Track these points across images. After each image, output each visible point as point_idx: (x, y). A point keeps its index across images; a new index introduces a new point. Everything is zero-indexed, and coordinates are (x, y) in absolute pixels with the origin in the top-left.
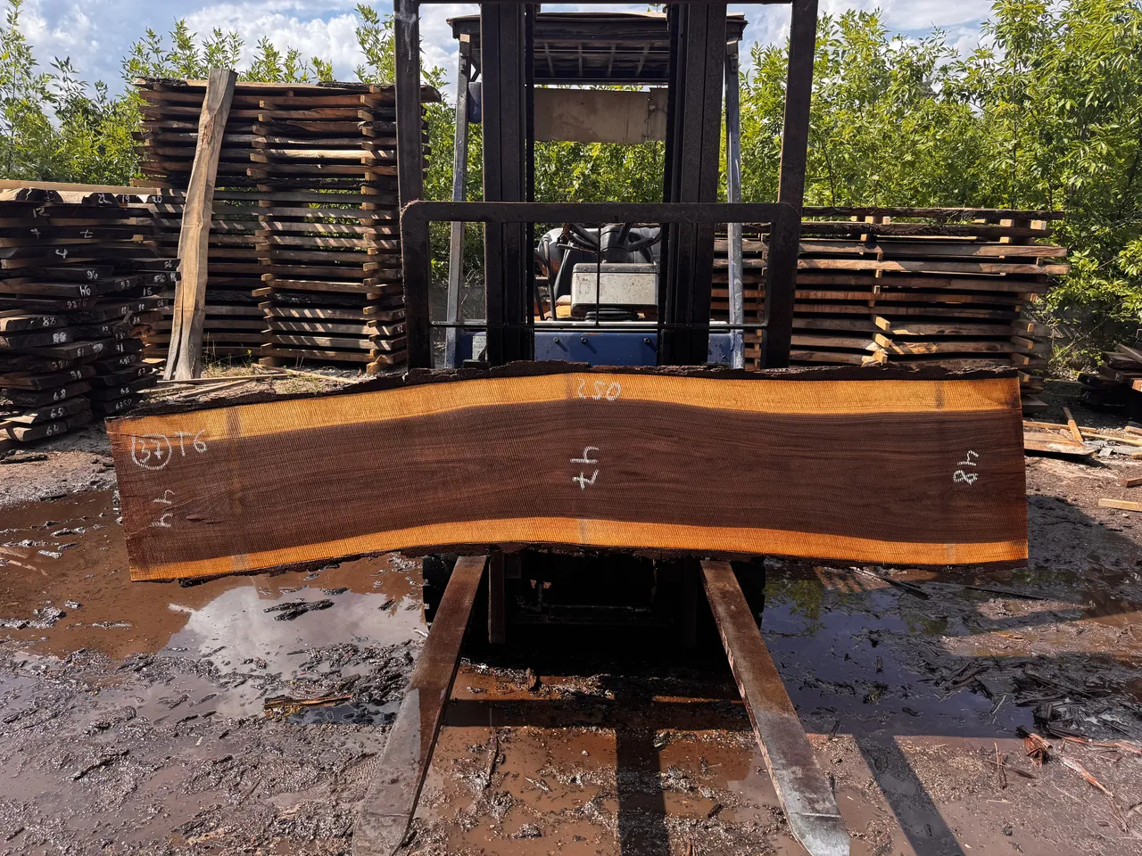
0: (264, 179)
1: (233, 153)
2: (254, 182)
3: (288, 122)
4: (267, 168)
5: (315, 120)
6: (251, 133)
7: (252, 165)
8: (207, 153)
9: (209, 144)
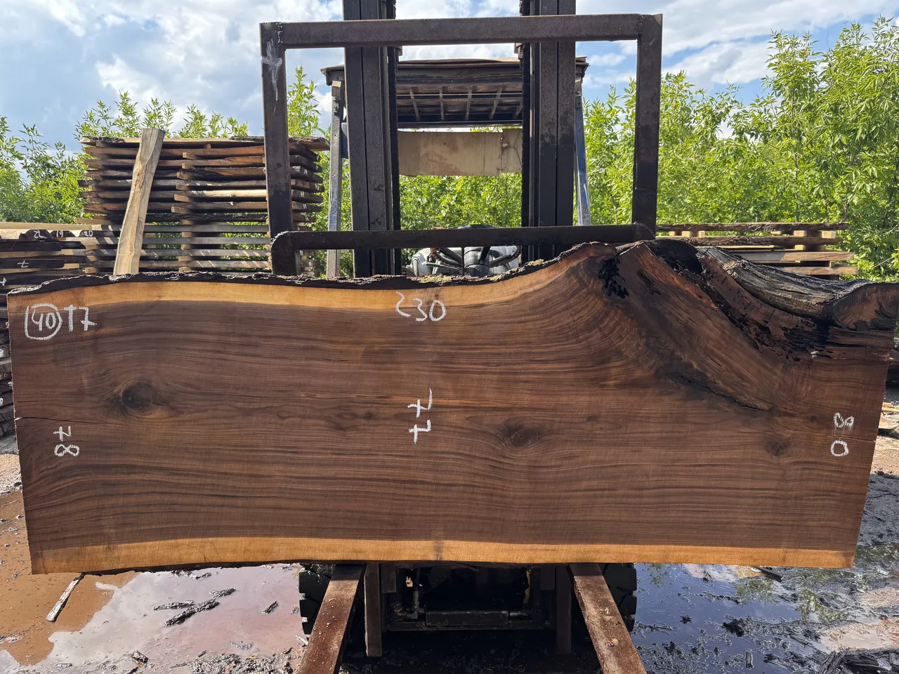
0: (186, 215)
1: (161, 195)
2: (179, 218)
3: (206, 169)
4: (190, 206)
5: (228, 167)
6: (175, 178)
7: (176, 204)
8: (139, 195)
9: (141, 188)
